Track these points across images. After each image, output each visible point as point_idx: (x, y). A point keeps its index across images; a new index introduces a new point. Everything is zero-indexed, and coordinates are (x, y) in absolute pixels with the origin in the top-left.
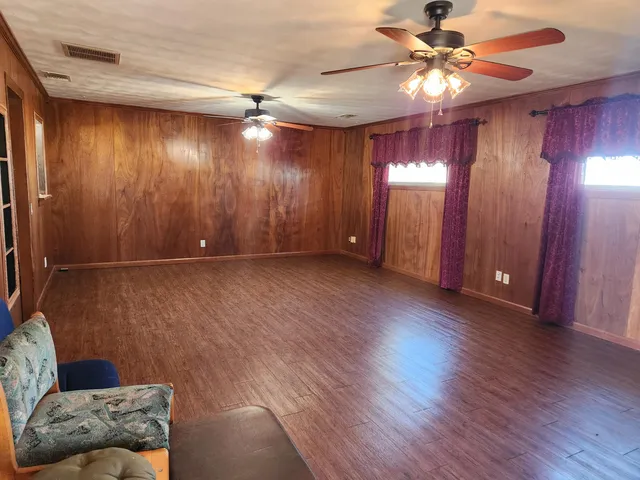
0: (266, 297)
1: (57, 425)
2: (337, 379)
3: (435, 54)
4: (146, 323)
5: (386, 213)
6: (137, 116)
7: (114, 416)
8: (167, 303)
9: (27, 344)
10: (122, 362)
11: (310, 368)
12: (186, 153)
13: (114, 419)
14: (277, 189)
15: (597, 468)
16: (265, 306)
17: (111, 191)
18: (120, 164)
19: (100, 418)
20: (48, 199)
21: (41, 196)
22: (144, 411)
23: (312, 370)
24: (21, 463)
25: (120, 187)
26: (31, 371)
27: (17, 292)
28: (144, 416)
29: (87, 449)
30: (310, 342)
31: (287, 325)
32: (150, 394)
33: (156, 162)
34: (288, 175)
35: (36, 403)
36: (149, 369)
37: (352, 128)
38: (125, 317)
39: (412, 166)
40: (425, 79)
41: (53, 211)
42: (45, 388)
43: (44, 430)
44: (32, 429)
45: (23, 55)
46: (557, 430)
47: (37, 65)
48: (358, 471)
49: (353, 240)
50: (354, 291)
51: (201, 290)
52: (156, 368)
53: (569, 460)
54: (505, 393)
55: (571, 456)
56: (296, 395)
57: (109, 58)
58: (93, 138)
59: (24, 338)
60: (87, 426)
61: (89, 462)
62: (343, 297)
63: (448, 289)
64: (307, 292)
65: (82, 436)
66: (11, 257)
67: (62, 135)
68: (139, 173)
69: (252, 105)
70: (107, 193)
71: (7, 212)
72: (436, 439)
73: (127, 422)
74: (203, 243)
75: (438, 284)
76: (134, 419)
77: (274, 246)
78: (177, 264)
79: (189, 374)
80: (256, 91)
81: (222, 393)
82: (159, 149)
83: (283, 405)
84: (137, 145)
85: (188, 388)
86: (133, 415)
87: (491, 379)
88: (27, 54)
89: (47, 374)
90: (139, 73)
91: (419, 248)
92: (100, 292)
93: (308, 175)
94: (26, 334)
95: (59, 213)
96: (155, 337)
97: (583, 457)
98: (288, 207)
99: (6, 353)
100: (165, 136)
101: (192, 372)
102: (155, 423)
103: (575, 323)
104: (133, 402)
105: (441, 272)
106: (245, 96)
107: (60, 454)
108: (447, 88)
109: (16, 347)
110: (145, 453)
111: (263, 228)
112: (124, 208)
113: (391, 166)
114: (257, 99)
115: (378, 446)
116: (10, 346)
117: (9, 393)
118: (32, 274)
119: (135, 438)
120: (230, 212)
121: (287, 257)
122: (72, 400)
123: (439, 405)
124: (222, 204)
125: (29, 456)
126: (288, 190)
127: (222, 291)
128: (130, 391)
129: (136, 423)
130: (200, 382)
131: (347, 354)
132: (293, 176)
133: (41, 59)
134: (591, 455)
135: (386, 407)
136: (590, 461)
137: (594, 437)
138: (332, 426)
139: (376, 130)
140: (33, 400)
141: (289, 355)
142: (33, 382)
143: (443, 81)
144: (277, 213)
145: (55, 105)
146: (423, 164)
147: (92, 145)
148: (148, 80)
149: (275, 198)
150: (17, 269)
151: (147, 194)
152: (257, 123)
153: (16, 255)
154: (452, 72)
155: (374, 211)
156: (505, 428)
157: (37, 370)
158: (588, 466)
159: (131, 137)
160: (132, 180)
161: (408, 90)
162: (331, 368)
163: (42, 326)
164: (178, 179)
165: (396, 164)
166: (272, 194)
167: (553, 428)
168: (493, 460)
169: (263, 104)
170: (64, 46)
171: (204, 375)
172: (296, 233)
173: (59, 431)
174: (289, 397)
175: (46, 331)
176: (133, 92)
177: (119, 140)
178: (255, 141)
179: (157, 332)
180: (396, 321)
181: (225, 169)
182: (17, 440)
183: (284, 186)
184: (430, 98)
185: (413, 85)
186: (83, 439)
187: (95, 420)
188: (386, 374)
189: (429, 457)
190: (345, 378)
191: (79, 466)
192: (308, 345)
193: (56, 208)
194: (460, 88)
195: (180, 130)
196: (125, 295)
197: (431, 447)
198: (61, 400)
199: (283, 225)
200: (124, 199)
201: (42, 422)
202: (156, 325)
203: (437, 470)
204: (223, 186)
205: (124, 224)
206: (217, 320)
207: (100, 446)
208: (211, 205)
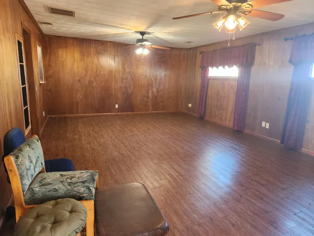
0: (146, 132)
1: (43, 187)
2: (179, 173)
3: (232, 6)
4: (89, 143)
5: (207, 91)
6: (85, 43)
7: (70, 184)
8: (100, 134)
9: (29, 149)
10: (78, 161)
11: (165, 166)
12: (109, 62)
13: (70, 185)
14: (153, 80)
15: (308, 220)
16: (146, 137)
17: (73, 81)
18: (78, 67)
19: (63, 185)
20: (44, 84)
21: (41, 82)
22: (83, 182)
23: (167, 168)
24: (26, 203)
25: (77, 78)
26: (31, 162)
27: (30, 127)
28: (83, 184)
29: (56, 198)
30: (167, 154)
31: (156, 146)
32: (87, 175)
33: (94, 66)
34: (158, 73)
35: (34, 177)
36: (90, 164)
37: (190, 49)
38: (80, 140)
39: (221, 68)
40: (226, 20)
41: (47, 90)
42: (38, 170)
43: (37, 189)
44: (32, 189)
45: (30, 13)
46: (289, 201)
47: (37, 18)
48: (187, 216)
49: (190, 105)
50: (189, 131)
51: (116, 128)
52: (93, 164)
53: (294, 216)
54: (264, 182)
55: (295, 214)
56: (158, 179)
57: (70, 14)
58: (65, 54)
59: (28, 147)
60: (57, 188)
61: (57, 204)
62: (184, 134)
63: (238, 131)
64: (167, 131)
65: (55, 192)
66: (26, 110)
67: (50, 53)
68: (86, 71)
69: (140, 37)
70: (72, 82)
71: (24, 89)
72: (226, 202)
73: (75, 187)
74: (117, 106)
75: (232, 128)
76: (79, 186)
77: (151, 108)
78: (105, 116)
79: (108, 167)
80: (142, 29)
81: (123, 177)
82: (96, 60)
83: (152, 183)
84: (85, 58)
85: (108, 174)
86: (79, 183)
87: (257, 175)
88: (32, 12)
89: (39, 164)
90: (85, 21)
91: (223, 109)
92: (69, 128)
93: (168, 73)
94: (29, 145)
95: (50, 91)
96: (93, 149)
97: (301, 215)
98: (158, 89)
99: (19, 153)
100: (99, 53)
101: (110, 166)
102: (88, 188)
103: (303, 149)
104: (79, 178)
105: (234, 122)
106: (137, 32)
107: (43, 200)
108: (237, 25)
109: (23, 150)
110: (82, 201)
111: (146, 99)
112: (80, 89)
113: (210, 68)
114: (142, 33)
115: (197, 204)
116: (21, 150)
117: (20, 171)
118: (37, 119)
119: (78, 194)
120: (130, 91)
121: (157, 113)
122: (51, 176)
123: (229, 187)
124: (126, 87)
125: (30, 201)
126: (158, 81)
127: (126, 129)
128: (77, 173)
129: (79, 188)
130: (113, 171)
131: (184, 161)
132: (161, 73)
133: (39, 15)
134: (306, 214)
135: (203, 186)
136: (305, 217)
137: (308, 205)
138: (175, 194)
139: (203, 50)
140: (32, 175)
141: (156, 160)
142: (32, 167)
143: (236, 21)
144: (153, 92)
145: (47, 38)
146: (227, 67)
147: (64, 58)
148: (89, 25)
149: (152, 85)
150: (29, 116)
151: (90, 82)
152: (142, 46)
153: (29, 109)
154: (240, 17)
155: (201, 91)
156: (262, 199)
157: (34, 162)
158: (304, 219)
159: (82, 54)
160: (83, 75)
161: (217, 26)
162: (176, 167)
163: (36, 142)
164: (105, 75)
165: (213, 67)
166: (150, 82)
167: (287, 200)
168: (255, 214)
169: (146, 36)
170: (48, 8)
171: (115, 168)
172: (162, 102)
173: (44, 190)
174: (155, 179)
175: (39, 144)
176: (82, 31)
177: (77, 55)
178: (141, 55)
179: (94, 147)
180: (210, 145)
181: (128, 70)
182: (25, 193)
183: (156, 78)
184: (229, 31)
185: (219, 24)
186: (55, 194)
187: (61, 186)
188: (203, 171)
189: (222, 211)
190: (182, 172)
191: (52, 206)
192: (165, 156)
193: (48, 88)
194: (244, 25)
195: (105, 51)
196: (80, 130)
197: (224, 206)
198: (46, 176)
199: (155, 98)
200: (79, 84)
201: (37, 185)
202: (94, 144)
203: (226, 217)
204: (127, 78)
205: (79, 96)
206: (123, 143)
207: (62, 197)
208: (121, 88)
